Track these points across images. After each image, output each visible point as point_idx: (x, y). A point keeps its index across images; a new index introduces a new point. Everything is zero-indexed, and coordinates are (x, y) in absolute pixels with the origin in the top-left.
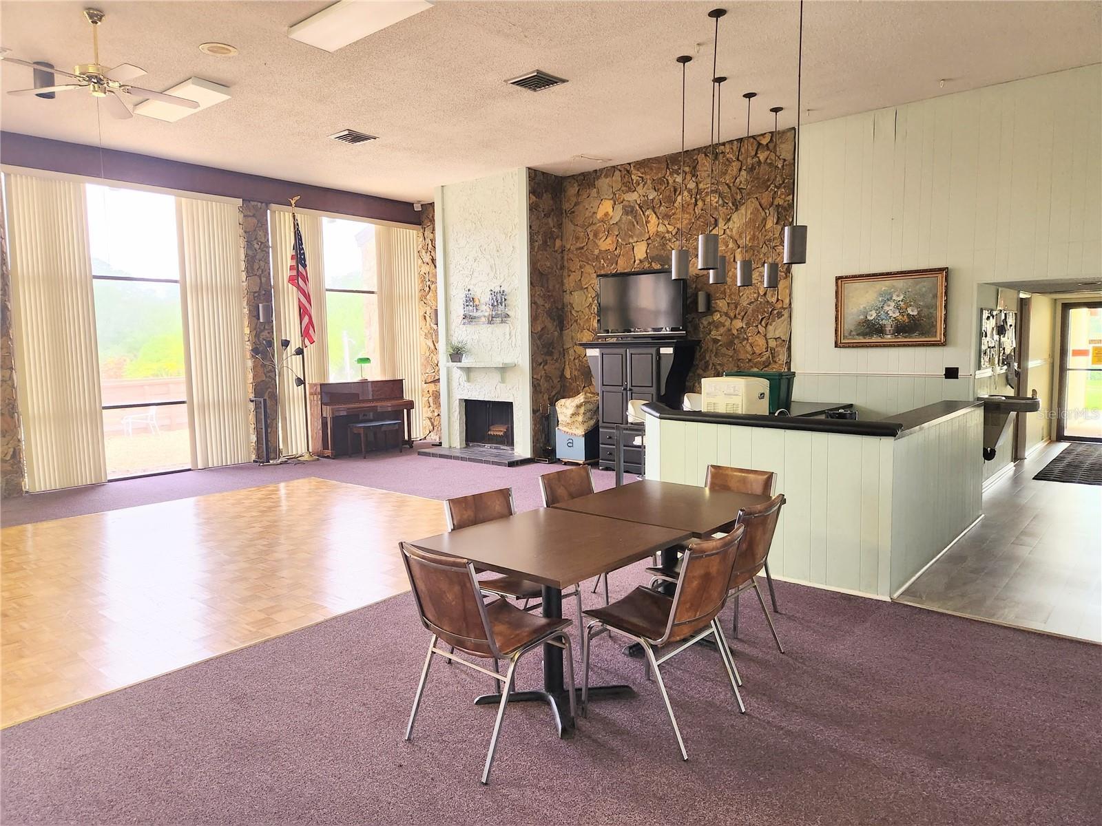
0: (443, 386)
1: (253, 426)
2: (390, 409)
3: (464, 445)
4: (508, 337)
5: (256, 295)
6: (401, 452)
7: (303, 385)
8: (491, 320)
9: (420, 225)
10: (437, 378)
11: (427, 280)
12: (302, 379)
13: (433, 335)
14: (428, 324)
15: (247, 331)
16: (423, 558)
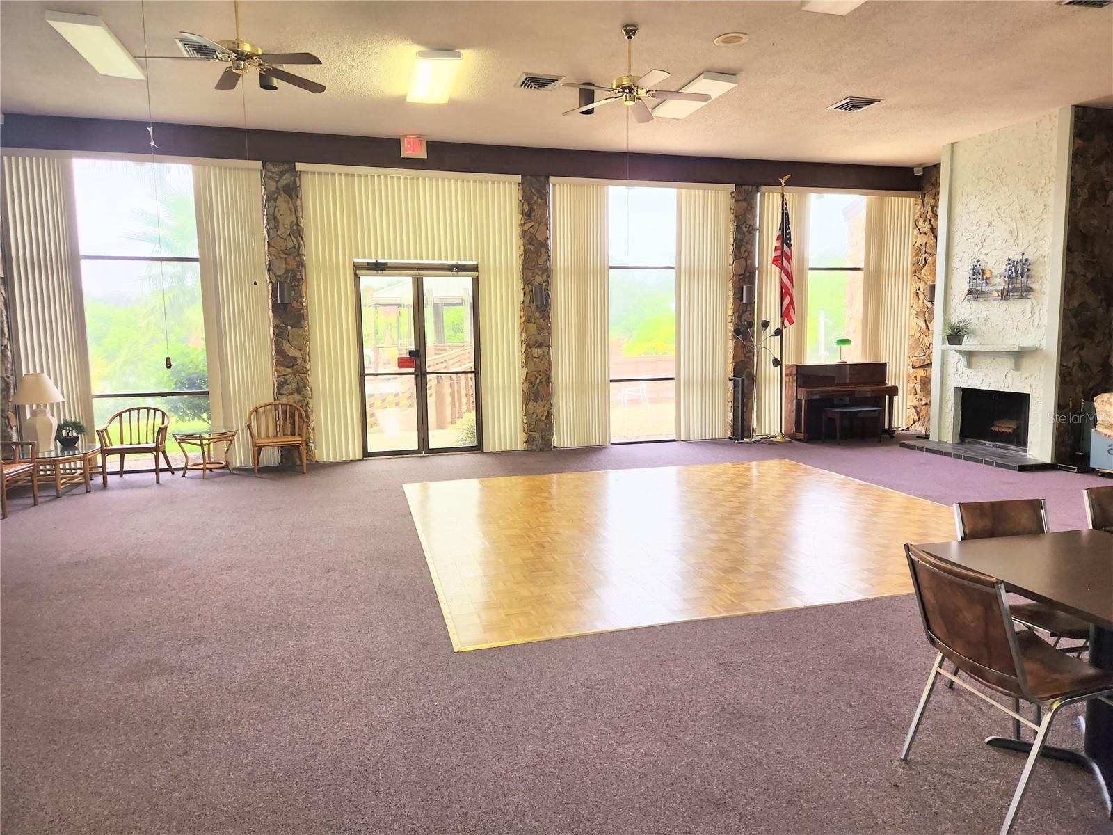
0: (935, 372)
1: (730, 404)
2: (869, 395)
3: (958, 440)
4: (1028, 315)
5: (741, 277)
6: (880, 441)
7: (779, 366)
8: (1005, 295)
9: (920, 190)
10: (927, 362)
11: (923, 252)
12: (779, 360)
13: (927, 315)
14: (920, 302)
15: (731, 312)
16: (936, 566)
